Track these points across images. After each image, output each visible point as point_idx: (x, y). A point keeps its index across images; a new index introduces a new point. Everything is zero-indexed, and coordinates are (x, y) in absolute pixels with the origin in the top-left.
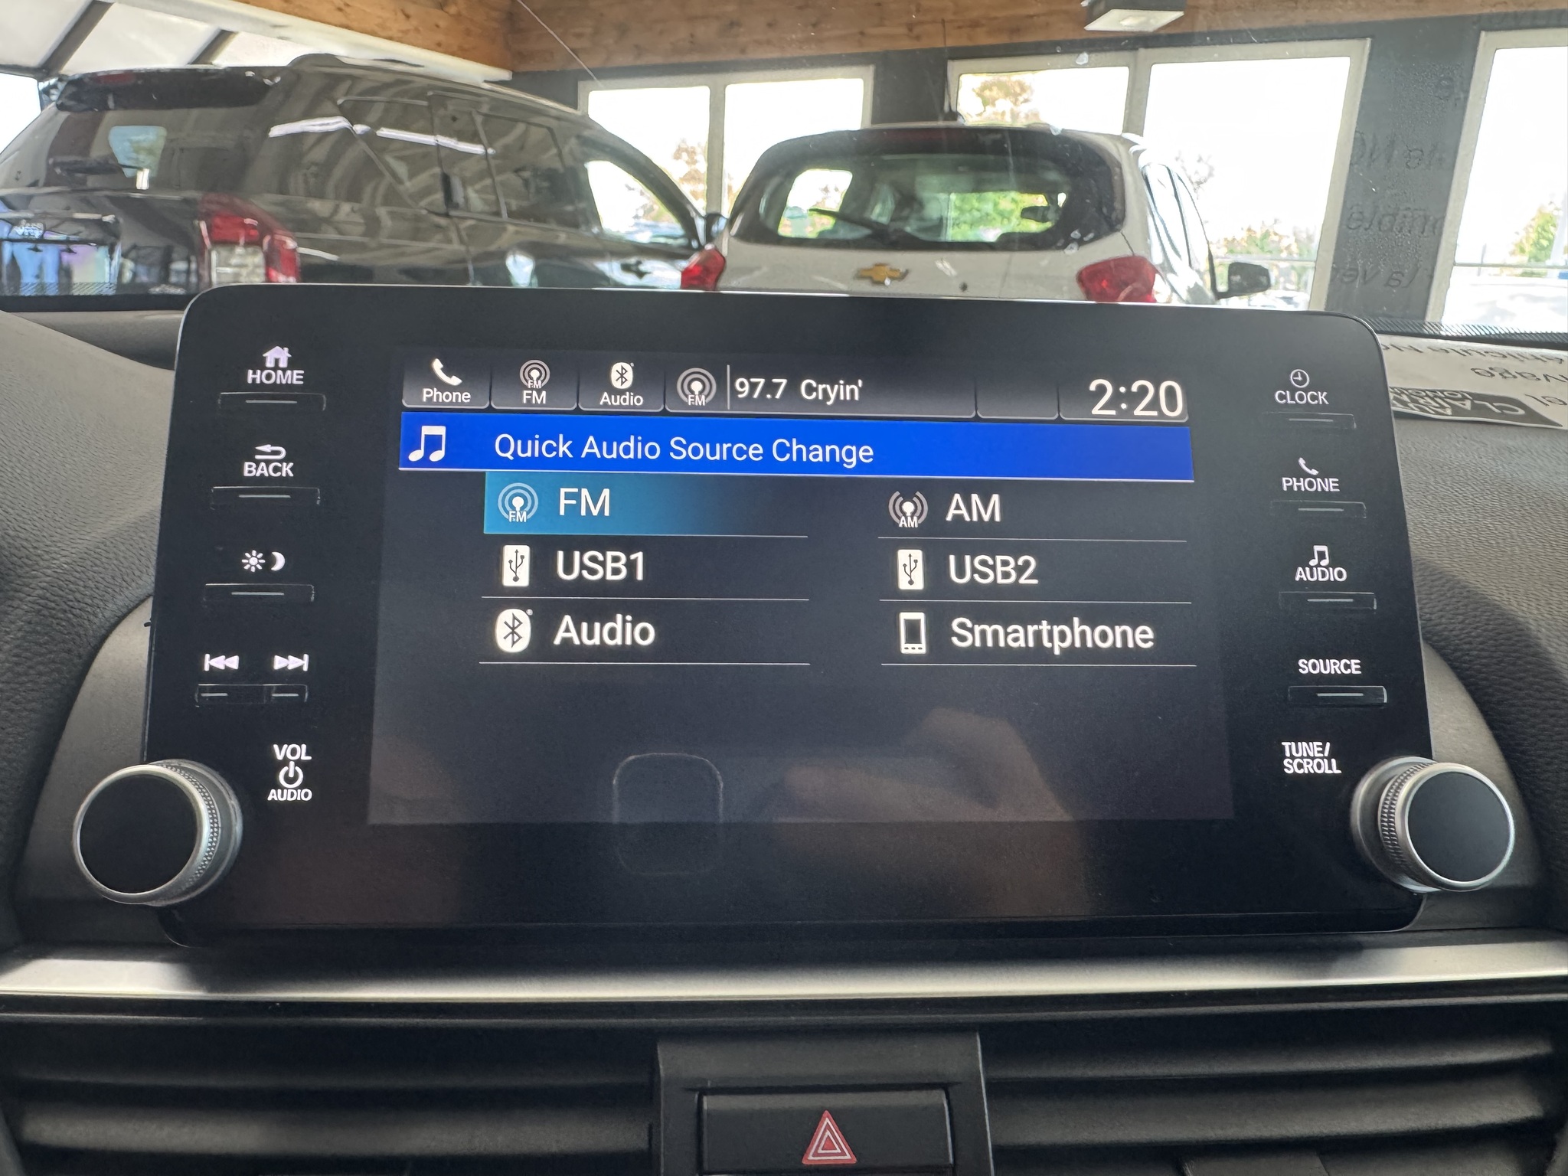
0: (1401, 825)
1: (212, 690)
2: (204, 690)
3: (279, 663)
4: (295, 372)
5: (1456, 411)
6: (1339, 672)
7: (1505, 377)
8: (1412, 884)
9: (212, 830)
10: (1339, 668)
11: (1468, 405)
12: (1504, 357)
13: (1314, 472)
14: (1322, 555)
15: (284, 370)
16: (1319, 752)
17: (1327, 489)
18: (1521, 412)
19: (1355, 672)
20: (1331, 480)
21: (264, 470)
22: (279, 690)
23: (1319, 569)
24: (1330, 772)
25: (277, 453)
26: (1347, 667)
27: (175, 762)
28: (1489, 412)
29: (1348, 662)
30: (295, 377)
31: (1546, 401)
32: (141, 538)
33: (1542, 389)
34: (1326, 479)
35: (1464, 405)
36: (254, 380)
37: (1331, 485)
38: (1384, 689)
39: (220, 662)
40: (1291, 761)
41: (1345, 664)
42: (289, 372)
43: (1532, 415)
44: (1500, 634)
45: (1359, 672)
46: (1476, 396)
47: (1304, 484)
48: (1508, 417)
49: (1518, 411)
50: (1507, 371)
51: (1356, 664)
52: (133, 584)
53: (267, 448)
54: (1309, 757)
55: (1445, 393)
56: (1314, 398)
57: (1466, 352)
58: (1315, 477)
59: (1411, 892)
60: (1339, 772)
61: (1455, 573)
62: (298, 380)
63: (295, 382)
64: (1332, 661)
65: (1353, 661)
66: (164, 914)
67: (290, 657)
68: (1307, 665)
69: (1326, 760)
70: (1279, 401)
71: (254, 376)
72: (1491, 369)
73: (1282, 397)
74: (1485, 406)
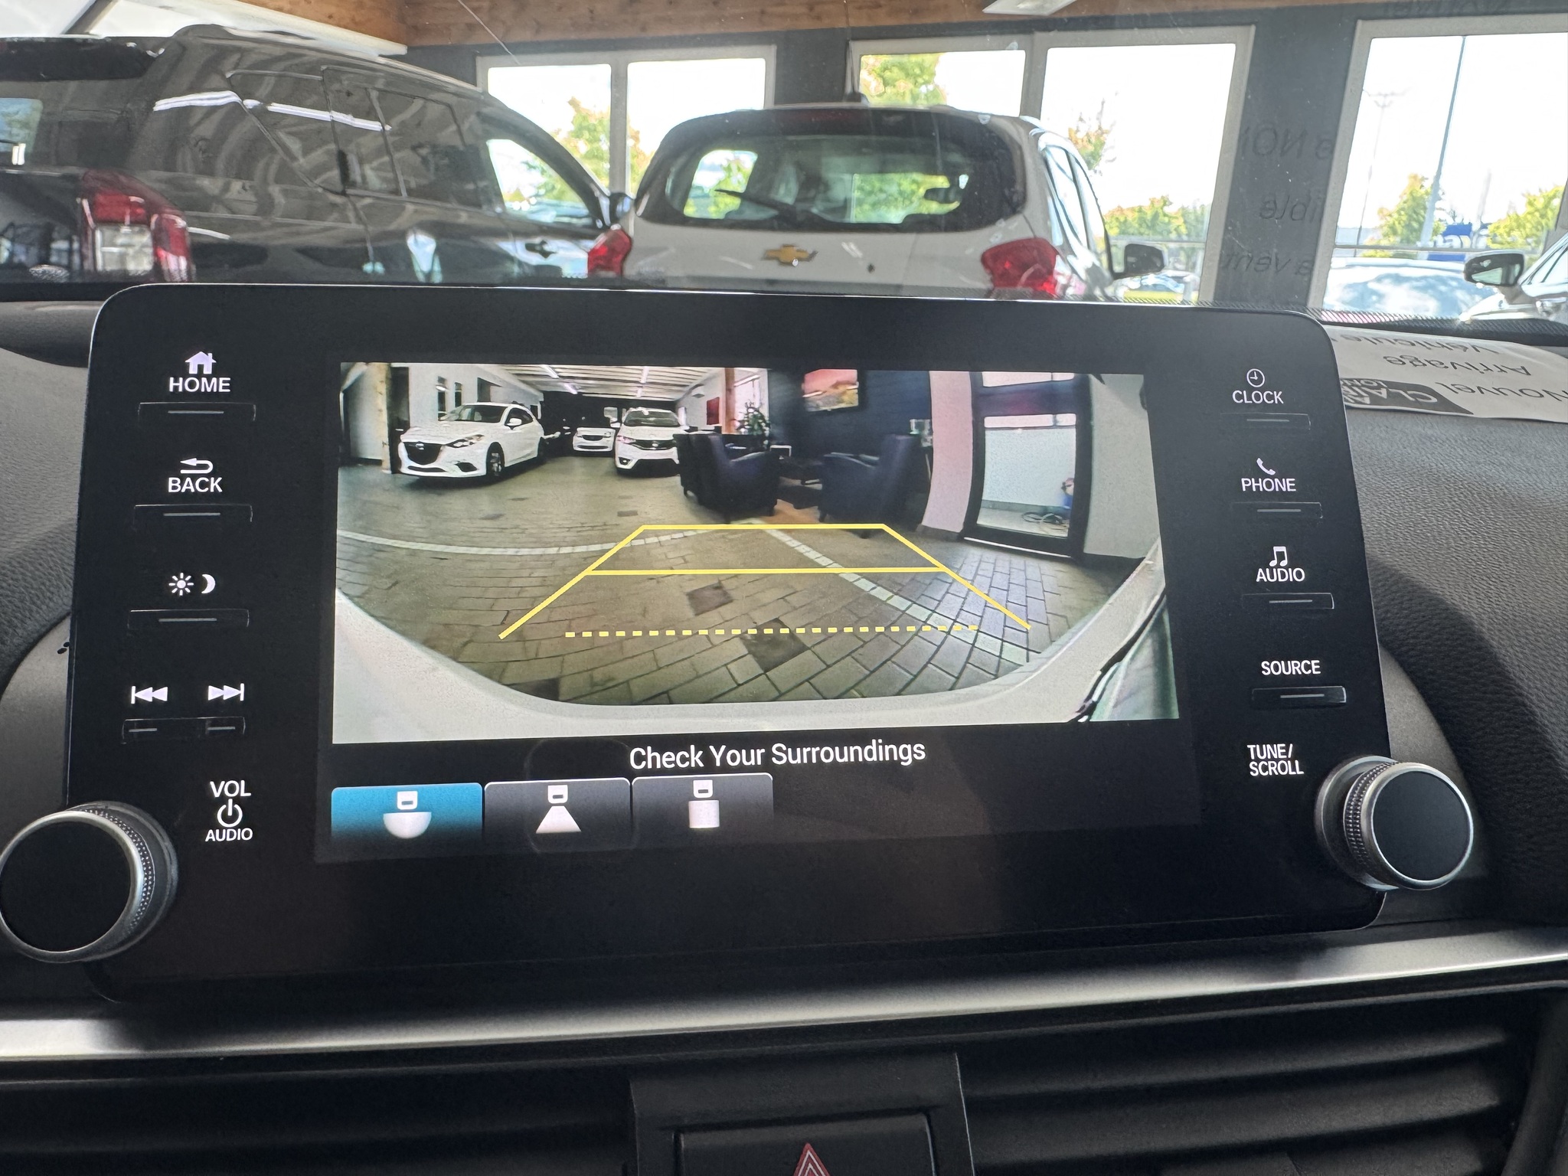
0: (1366, 824)
1: (141, 725)
2: (132, 725)
3: (213, 693)
4: (221, 379)
5: (1375, 400)
6: (1300, 673)
7: (1416, 365)
8: (1375, 883)
9: (146, 879)
10: (1300, 669)
11: (1384, 393)
12: (1413, 345)
13: (1272, 472)
14: (1281, 556)
15: (209, 378)
16: (1282, 754)
17: (1284, 489)
18: (1434, 400)
19: (1314, 672)
20: (1288, 480)
21: (189, 486)
22: (214, 723)
23: (1279, 570)
24: (1294, 773)
25: (205, 467)
26: (1308, 667)
27: (101, 805)
28: (1403, 401)
29: (1308, 663)
30: (221, 385)
31: (1455, 389)
32: (51, 556)
33: (1450, 377)
34: (1284, 480)
35: (1380, 393)
36: (176, 388)
37: (1287, 485)
38: (1344, 689)
39: (147, 695)
40: (1256, 764)
41: (1306, 665)
42: (214, 380)
43: (1444, 403)
44: (1444, 628)
45: (1319, 672)
46: (1390, 385)
47: (1262, 485)
48: (1421, 405)
49: (1430, 399)
50: (1417, 359)
51: (1316, 664)
52: (44, 607)
53: (193, 462)
54: (1272, 759)
55: (1362, 382)
56: (1270, 397)
57: (1377, 340)
58: (1273, 477)
59: (1374, 890)
60: (1302, 773)
61: (1398, 568)
62: (224, 387)
63: (221, 390)
64: (1293, 662)
65: (1313, 662)
66: (94, 969)
67: (225, 687)
68: (1269, 667)
69: (1289, 762)
70: (1237, 402)
71: (177, 384)
72: (1401, 357)
73: (1239, 397)
74: (1399, 394)
